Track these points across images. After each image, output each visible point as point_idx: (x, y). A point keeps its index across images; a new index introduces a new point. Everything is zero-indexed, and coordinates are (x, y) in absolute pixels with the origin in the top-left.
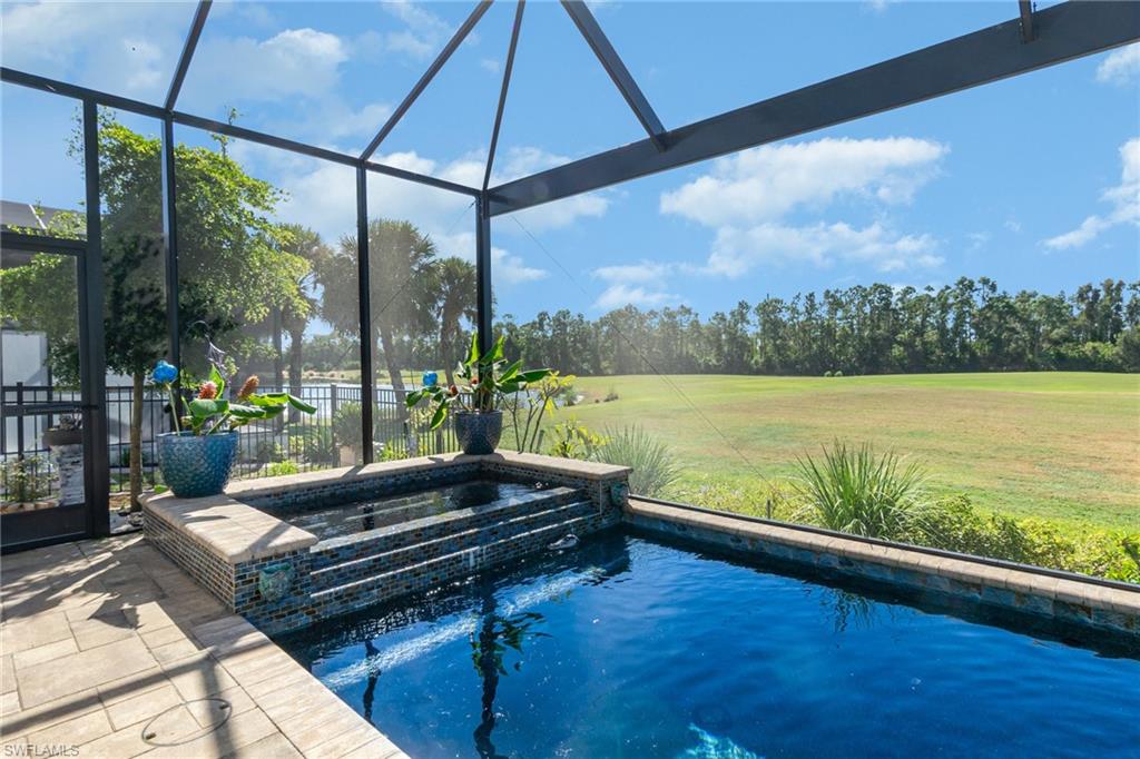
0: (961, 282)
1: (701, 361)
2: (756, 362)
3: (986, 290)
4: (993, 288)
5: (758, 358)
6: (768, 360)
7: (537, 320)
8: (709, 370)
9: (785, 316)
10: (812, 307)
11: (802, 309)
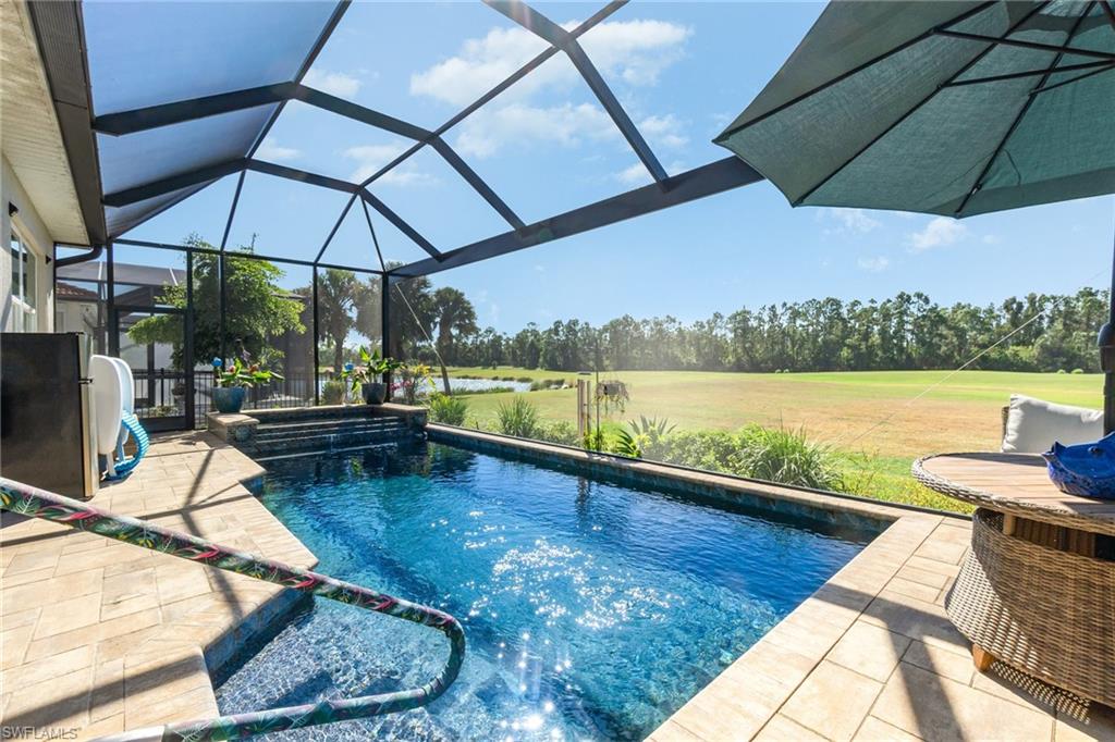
0: (901, 296)
1: (684, 361)
2: (729, 362)
3: (921, 302)
4: (927, 301)
5: (731, 358)
6: (739, 360)
7: (553, 327)
8: (690, 368)
9: (753, 323)
10: (774, 316)
11: (767, 319)
